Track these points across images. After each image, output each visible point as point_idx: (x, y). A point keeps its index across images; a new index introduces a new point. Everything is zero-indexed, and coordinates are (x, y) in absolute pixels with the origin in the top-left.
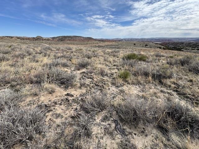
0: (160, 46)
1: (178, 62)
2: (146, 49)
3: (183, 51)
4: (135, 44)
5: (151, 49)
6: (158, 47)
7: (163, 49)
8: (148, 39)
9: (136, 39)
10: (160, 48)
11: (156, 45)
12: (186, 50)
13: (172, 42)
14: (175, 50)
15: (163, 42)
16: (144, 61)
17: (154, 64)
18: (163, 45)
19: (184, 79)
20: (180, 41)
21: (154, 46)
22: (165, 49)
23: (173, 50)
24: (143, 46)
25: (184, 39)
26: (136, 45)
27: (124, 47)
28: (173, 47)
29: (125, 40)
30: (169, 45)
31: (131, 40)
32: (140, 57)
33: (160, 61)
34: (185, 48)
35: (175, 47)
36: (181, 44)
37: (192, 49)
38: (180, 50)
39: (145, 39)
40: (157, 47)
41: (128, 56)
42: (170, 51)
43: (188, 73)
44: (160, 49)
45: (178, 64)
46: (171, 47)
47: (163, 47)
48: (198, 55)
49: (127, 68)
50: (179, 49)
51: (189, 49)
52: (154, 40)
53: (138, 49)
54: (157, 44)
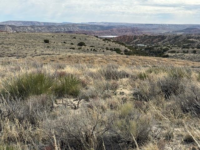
0: (117, 46)
1: (158, 89)
2: (82, 54)
3: (167, 56)
4: (46, 41)
5: (96, 56)
6: (111, 49)
7: (126, 54)
8: (82, 26)
9: (49, 26)
10: (118, 51)
11: (107, 44)
12: (174, 54)
13: (141, 35)
14: (152, 55)
15: (121, 34)
16: (75, 94)
17: (103, 102)
18: (123, 44)
19: (175, 136)
20: (156, 33)
21: (101, 45)
22: (129, 54)
23: (146, 55)
24: (73, 46)
25: (163, 27)
26: (52, 44)
27: (12, 49)
28: (146, 49)
29: (13, 27)
30: (137, 43)
31: (32, 27)
32: (59, 83)
33: (118, 91)
34: (170, 50)
35: (150, 49)
36: (160, 41)
37: (184, 52)
38: (160, 54)
39: (74, 25)
40: (109, 48)
41: (19, 83)
42: (141, 57)
43: (182, 117)
44: (119, 55)
45: (159, 93)
46: (142, 47)
47: (123, 48)
48: (197, 64)
49: (14, 133)
50: (159, 52)
51: (178, 53)
52: (98, 28)
53: (61, 56)
54: (109, 40)
